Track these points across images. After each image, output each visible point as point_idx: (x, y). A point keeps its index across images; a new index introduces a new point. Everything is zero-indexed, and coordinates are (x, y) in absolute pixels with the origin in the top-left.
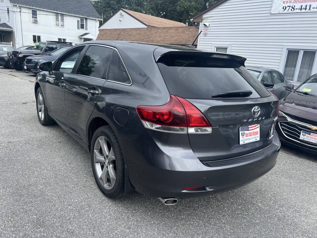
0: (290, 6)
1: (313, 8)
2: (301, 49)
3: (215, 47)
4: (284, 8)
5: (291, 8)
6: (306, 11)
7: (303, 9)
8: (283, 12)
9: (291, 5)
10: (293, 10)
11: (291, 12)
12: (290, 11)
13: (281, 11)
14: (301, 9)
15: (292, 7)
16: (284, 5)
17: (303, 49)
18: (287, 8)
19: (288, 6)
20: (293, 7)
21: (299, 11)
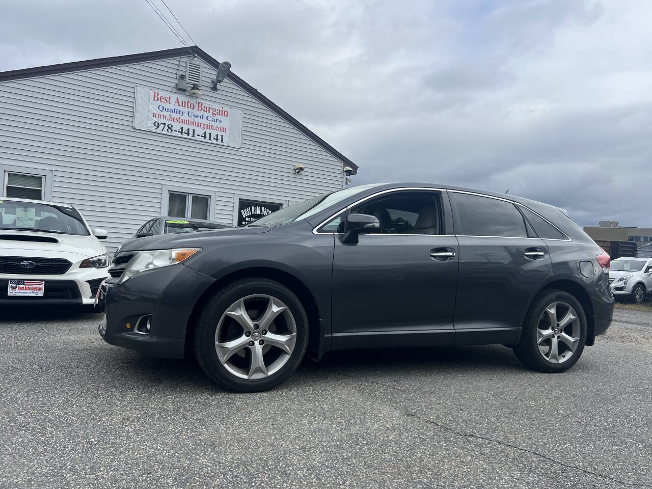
0: (165, 124)
1: (198, 135)
2: (189, 193)
3: (5, 171)
4: (157, 125)
5: (166, 128)
6: (188, 137)
7: (185, 133)
8: (154, 130)
9: (167, 123)
10: (170, 130)
11: (167, 133)
12: (165, 132)
13: (153, 128)
14: (182, 133)
15: (168, 126)
16: (155, 119)
17: (191, 193)
18: (161, 126)
19: (162, 123)
20: (170, 126)
21: (179, 134)
